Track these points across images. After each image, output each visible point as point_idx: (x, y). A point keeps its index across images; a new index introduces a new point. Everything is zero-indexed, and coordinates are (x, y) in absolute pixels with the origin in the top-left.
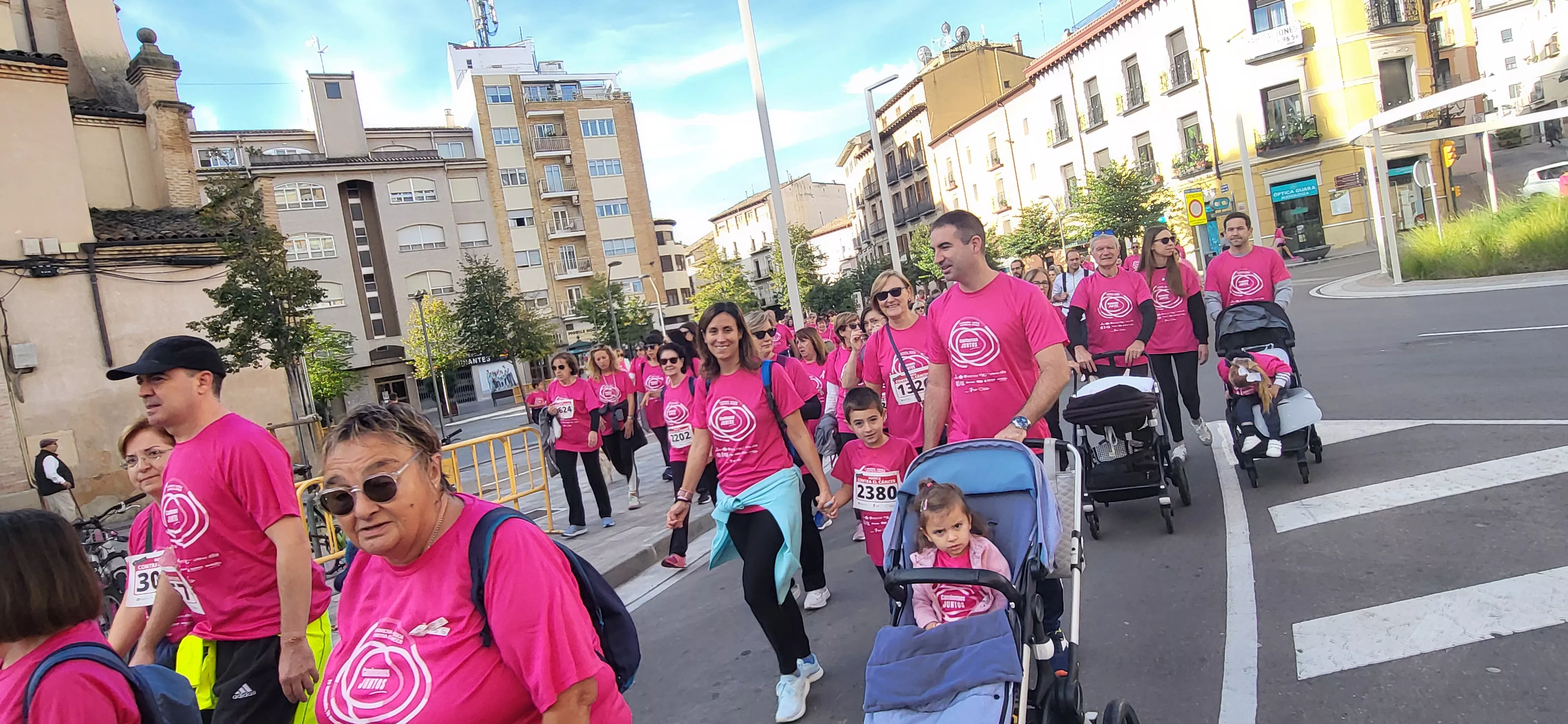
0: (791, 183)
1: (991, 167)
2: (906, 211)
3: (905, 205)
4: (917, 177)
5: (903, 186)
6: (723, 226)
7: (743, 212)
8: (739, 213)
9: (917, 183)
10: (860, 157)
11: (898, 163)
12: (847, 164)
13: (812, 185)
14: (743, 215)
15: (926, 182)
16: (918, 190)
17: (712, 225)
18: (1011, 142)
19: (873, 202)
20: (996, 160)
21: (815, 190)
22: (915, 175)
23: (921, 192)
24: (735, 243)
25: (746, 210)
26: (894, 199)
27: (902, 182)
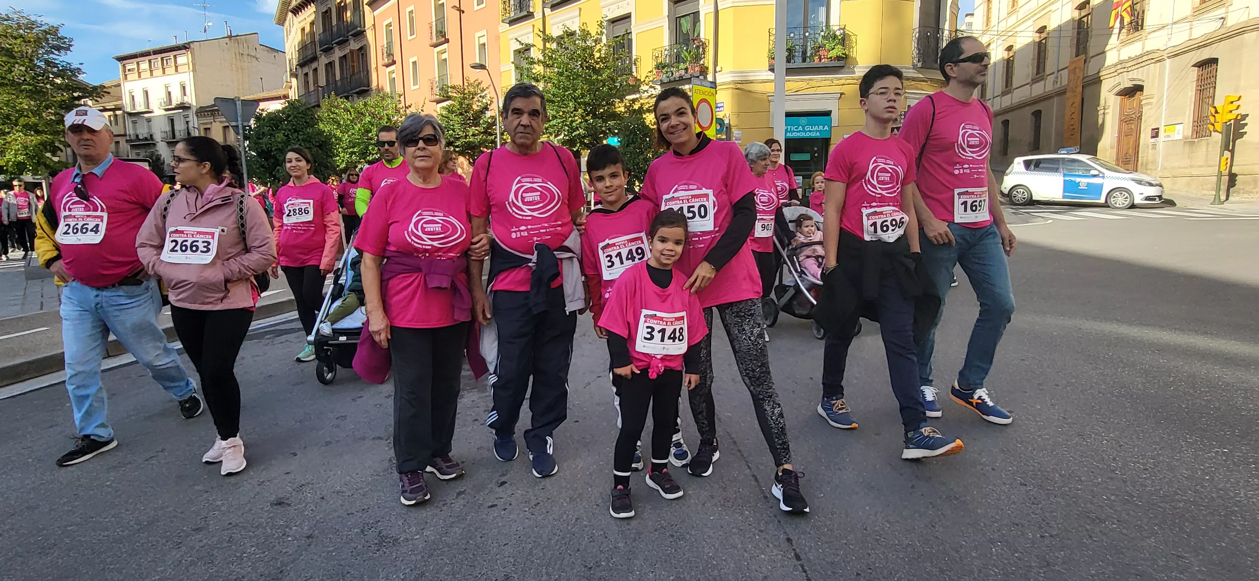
0: (230, 37)
1: (434, 41)
2: (339, 84)
3: (338, 77)
4: (354, 45)
5: (337, 54)
6: (133, 70)
7: (159, 57)
8: (153, 57)
9: (352, 52)
10: (296, 11)
11: (334, 22)
12: (287, 23)
13: (258, 47)
14: (159, 59)
15: (363, 51)
16: (353, 61)
17: (120, 65)
18: (462, 12)
19: (306, 70)
20: (441, 32)
21: (262, 53)
22: (352, 42)
23: (356, 64)
24: (147, 92)
25: (163, 55)
26: (327, 70)
27: (337, 49)
